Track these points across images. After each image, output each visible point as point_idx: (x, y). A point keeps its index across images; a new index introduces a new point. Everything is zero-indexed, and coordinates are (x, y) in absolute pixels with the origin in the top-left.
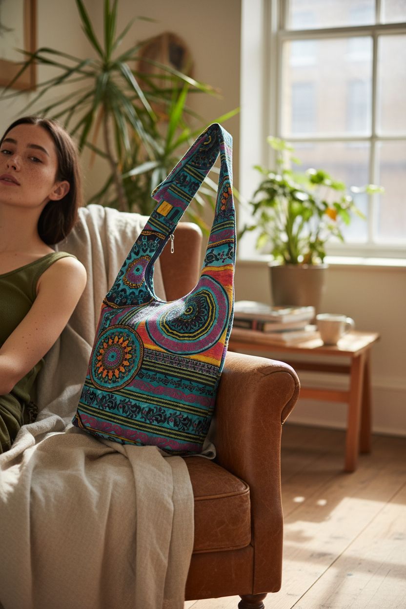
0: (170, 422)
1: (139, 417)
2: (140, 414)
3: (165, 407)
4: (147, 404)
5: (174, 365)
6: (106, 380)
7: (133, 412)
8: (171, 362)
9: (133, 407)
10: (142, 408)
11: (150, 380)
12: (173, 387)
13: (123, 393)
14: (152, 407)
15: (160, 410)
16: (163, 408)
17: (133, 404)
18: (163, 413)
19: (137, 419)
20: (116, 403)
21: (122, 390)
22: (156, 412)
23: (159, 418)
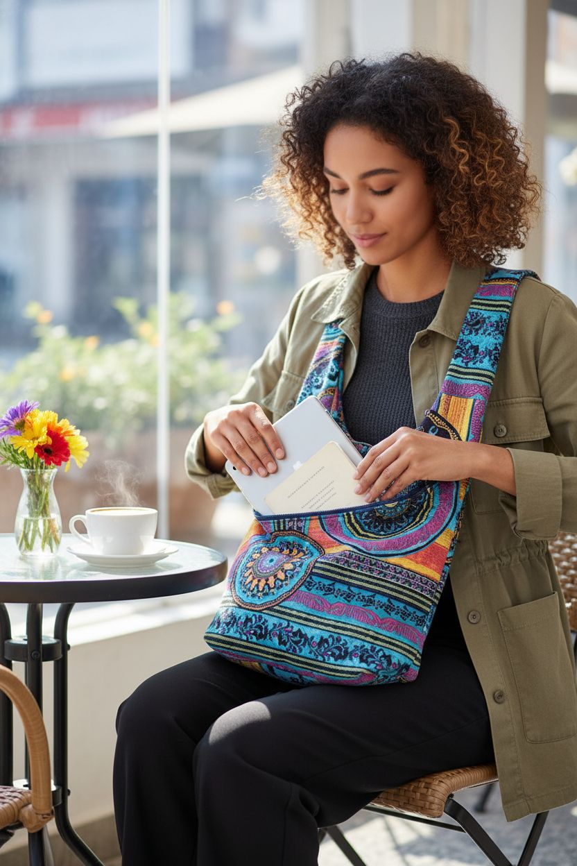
0: (353, 658)
1: (305, 651)
2: (307, 646)
3: (346, 635)
4: (318, 631)
5: (374, 574)
6: (255, 591)
7: (297, 643)
8: (371, 570)
9: (295, 634)
10: (309, 636)
11: (323, 592)
12: (360, 604)
13: (278, 611)
14: (326, 635)
15: (339, 640)
16: (343, 637)
17: (295, 629)
18: (343, 645)
19: (302, 654)
20: (266, 628)
21: (277, 608)
22: (333, 644)
23: (337, 653)
